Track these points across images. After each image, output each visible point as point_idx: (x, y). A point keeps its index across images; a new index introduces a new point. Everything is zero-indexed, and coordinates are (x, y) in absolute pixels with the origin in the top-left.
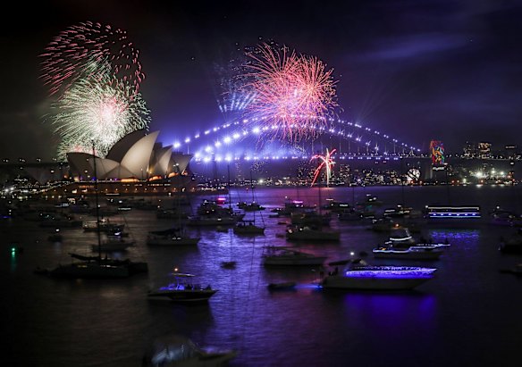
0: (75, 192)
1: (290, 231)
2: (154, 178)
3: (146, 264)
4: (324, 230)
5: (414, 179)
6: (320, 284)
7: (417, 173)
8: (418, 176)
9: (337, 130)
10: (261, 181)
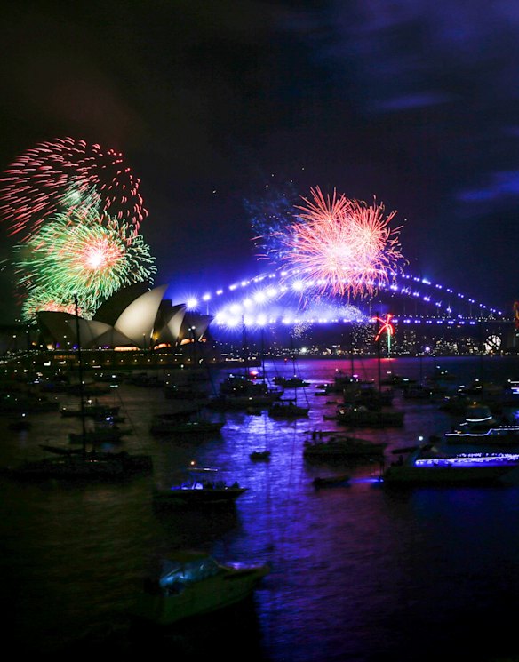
0: (48, 364)
1: (342, 412)
2: (161, 346)
3: (148, 458)
4: (385, 410)
5: (494, 349)
6: (380, 478)
7: (497, 341)
8: (498, 344)
9: (401, 286)
10: (304, 350)
